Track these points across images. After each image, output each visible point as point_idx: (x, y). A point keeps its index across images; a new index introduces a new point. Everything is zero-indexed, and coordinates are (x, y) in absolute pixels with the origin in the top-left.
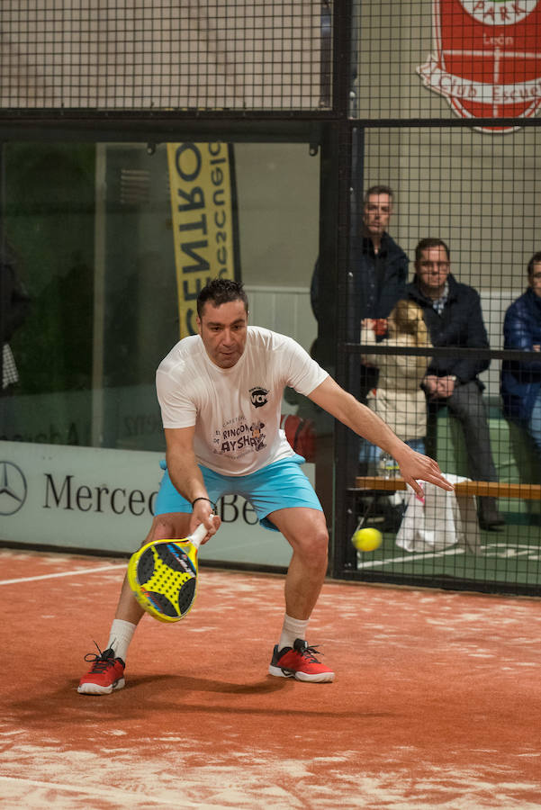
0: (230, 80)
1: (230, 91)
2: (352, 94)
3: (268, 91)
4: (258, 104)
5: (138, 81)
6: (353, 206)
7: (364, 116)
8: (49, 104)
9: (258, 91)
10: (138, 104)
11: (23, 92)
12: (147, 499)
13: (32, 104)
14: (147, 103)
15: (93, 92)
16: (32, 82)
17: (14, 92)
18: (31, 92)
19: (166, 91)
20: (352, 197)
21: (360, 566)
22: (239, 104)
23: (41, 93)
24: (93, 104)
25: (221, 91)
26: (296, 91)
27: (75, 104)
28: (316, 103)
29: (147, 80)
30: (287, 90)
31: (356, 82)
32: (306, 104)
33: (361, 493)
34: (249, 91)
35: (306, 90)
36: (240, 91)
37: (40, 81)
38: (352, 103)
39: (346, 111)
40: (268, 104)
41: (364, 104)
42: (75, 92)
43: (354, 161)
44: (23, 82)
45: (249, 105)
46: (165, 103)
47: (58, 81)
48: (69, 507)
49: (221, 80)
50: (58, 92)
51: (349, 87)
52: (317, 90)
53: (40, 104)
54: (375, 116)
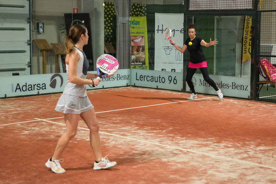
0: (235, 4)
1: (234, 6)
2: (258, 6)
3: (242, 5)
4: (240, 8)
5: (217, 4)
6: (258, 28)
7: (260, 10)
8: (200, 9)
9: (240, 5)
10: (217, 9)
11: (196, 7)
12: (218, 84)
13: (197, 9)
14: (219, 8)
15: (209, 6)
16: (197, 5)
17: (194, 7)
18: (197, 7)
19: (222, 6)
20: (258, 26)
21: (259, 98)
22: (236, 8)
23: (199, 7)
24: (209, 9)
25: (233, 6)
26: (247, 5)
27: (205, 9)
28: (251, 8)
29: (219, 4)
30: (245, 5)
31: (259, 3)
32: (249, 8)
33: (259, 84)
34: (238, 6)
35: (249, 5)
36: (236, 6)
37: (199, 5)
38: (258, 7)
39: (257, 9)
40: (242, 8)
41: (260, 7)
42: (205, 6)
43: (259, 19)
44: (196, 5)
45: (238, 8)
46: (222, 8)
47: (202, 5)
48: (204, 86)
49: (233, 3)
50: (202, 7)
51: (258, 4)
52: (251, 5)
53: (199, 9)
54: (263, 10)
